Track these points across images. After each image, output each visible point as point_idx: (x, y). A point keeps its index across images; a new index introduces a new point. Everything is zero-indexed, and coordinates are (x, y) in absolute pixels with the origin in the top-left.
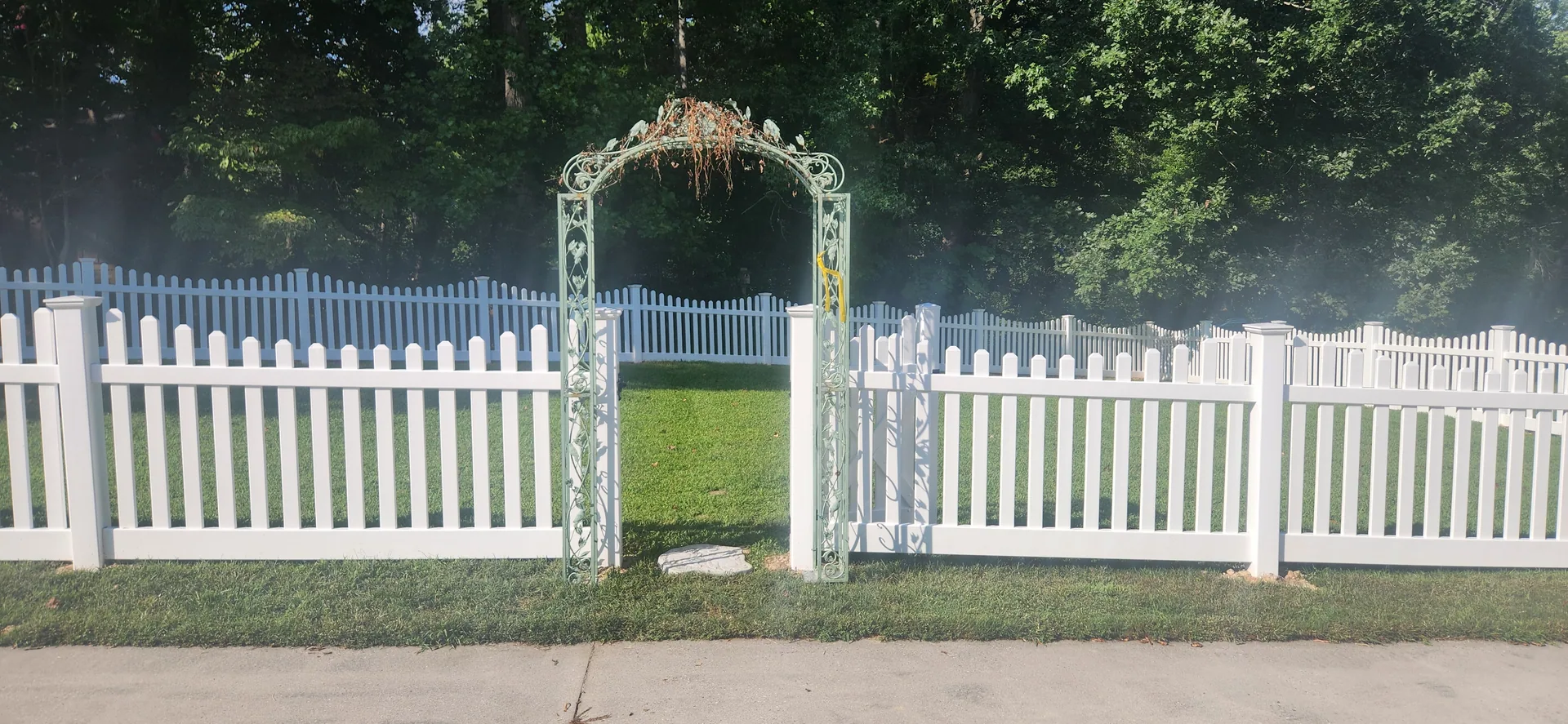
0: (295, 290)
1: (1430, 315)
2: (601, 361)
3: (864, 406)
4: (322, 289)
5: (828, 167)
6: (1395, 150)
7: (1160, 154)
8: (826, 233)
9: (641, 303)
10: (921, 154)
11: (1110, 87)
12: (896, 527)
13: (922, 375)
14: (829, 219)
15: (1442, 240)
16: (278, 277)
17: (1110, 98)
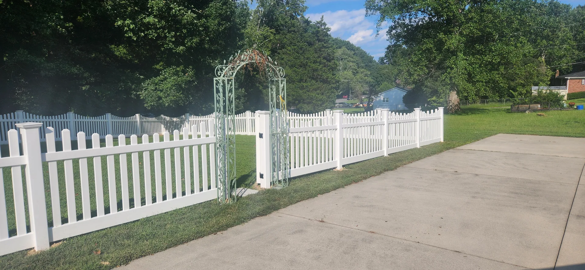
11: (150, 31)
17: (150, 35)
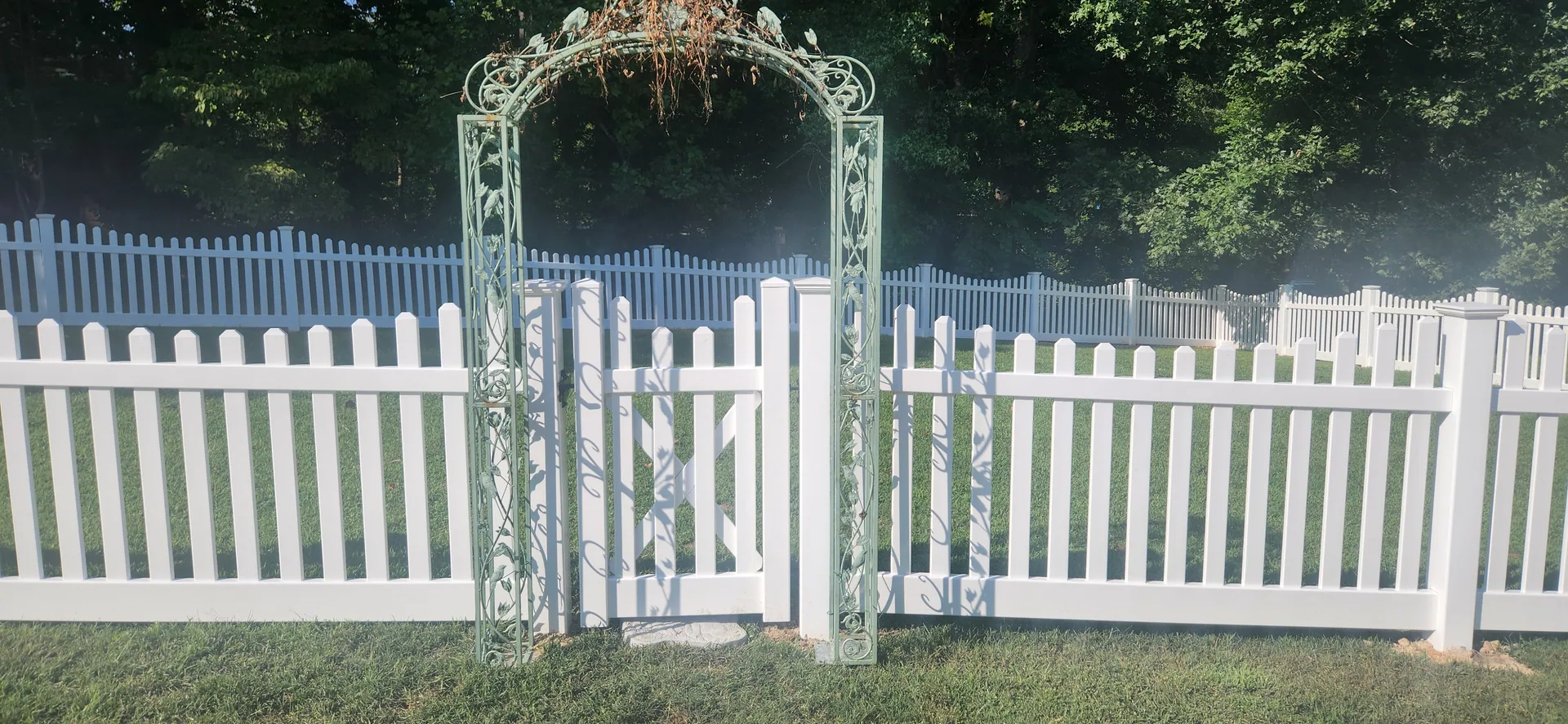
0: (280, 250)
1: (1535, 277)
2: (535, 354)
3: (900, 416)
4: (310, 249)
5: (851, 78)
6: (1504, 94)
7: (1223, 107)
8: (847, 173)
9: (664, 265)
10: (973, 101)
11: (1186, 24)
12: (946, 581)
13: (984, 373)
14: (852, 153)
15: (1547, 197)
16: (260, 236)
17: (1185, 38)
